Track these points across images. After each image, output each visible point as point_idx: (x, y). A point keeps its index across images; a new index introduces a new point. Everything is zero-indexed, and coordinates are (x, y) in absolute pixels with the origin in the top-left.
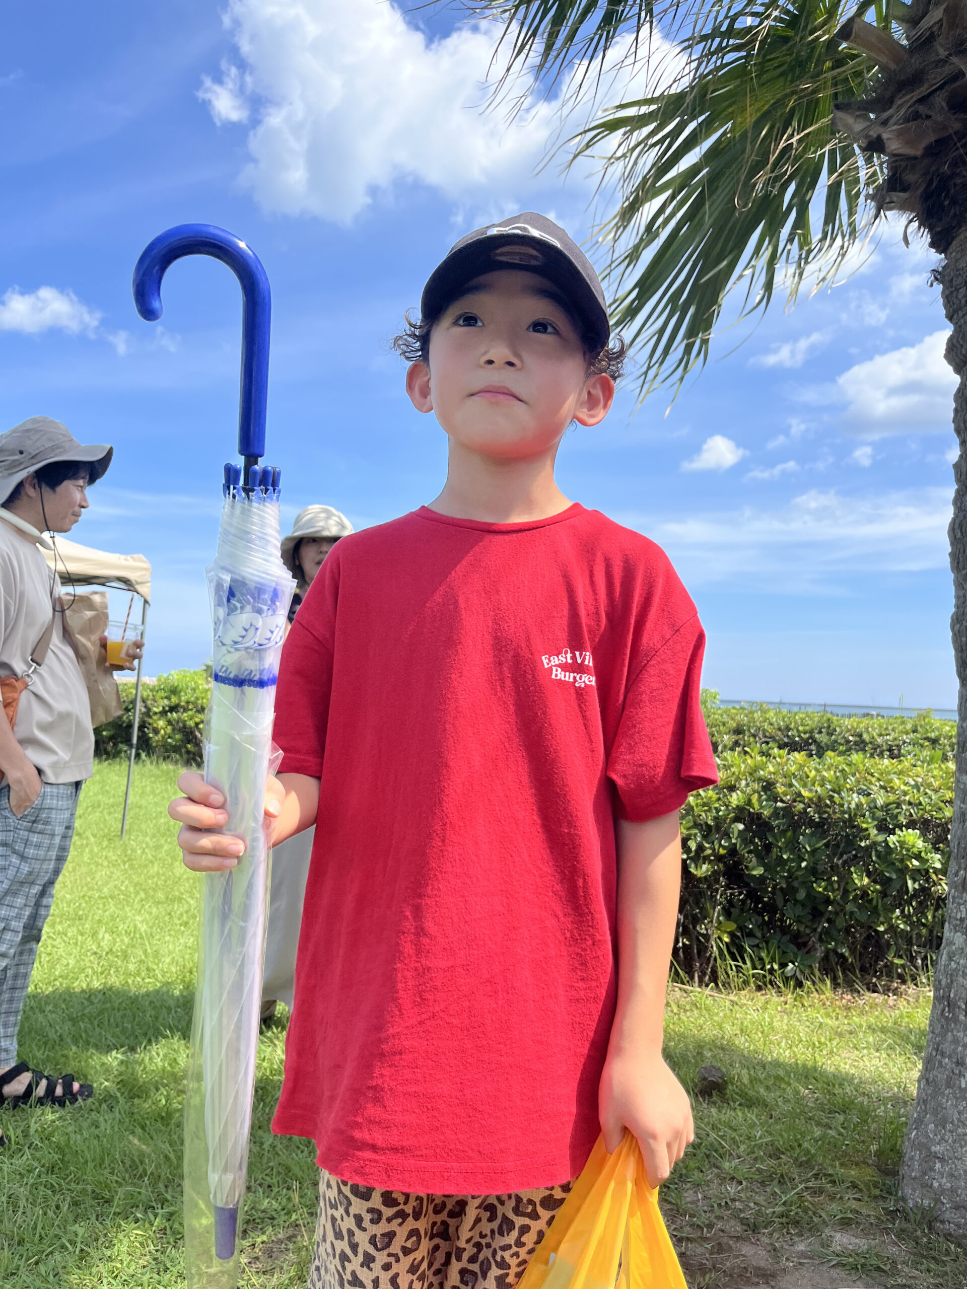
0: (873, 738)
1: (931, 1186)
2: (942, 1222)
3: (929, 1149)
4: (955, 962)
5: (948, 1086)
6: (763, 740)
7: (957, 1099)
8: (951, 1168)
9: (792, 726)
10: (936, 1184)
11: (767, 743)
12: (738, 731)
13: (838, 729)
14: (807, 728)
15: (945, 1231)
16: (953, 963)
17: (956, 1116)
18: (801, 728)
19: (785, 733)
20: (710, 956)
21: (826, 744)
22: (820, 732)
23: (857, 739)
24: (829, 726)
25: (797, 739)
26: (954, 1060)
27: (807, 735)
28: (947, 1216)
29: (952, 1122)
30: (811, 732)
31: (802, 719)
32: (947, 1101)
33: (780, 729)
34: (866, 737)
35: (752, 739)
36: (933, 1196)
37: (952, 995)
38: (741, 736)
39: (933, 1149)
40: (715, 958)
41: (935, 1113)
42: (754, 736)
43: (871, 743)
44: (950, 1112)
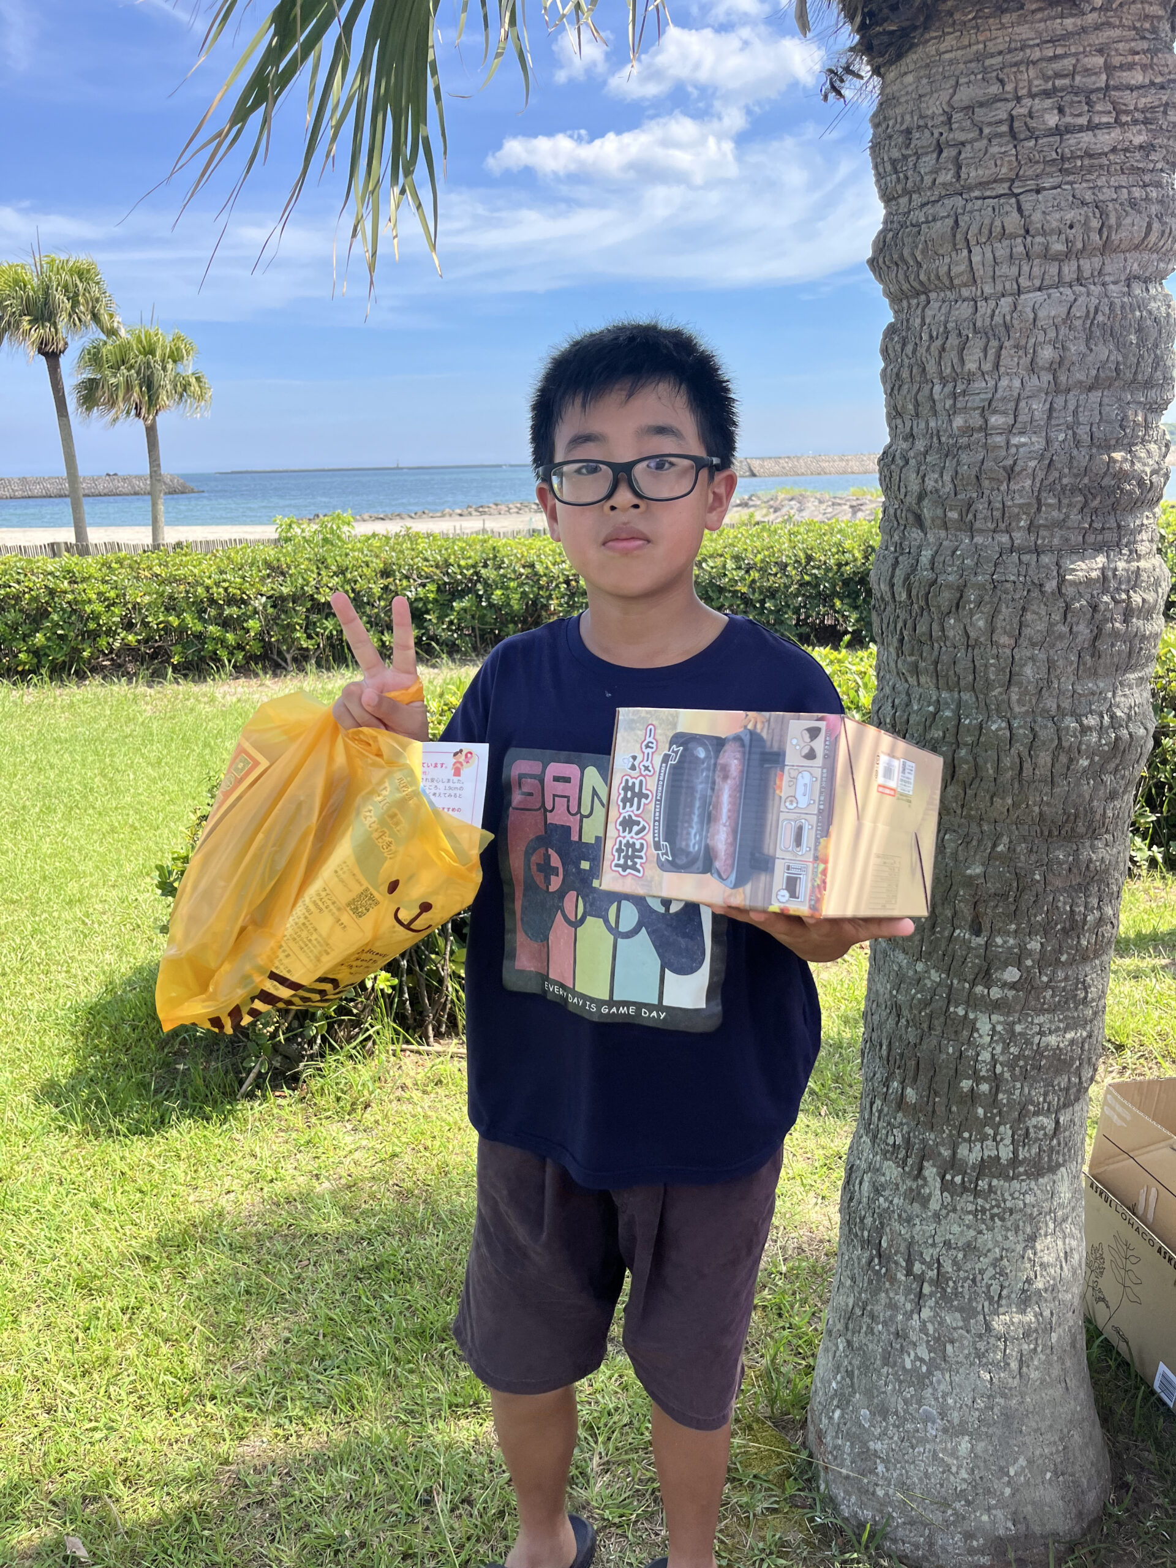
0: (547, 568)
1: (874, 1493)
2: (894, 1541)
3: (865, 1444)
4: (886, 1199)
5: (886, 1362)
6: (420, 581)
7: (901, 1382)
8: (902, 1475)
9: (451, 561)
10: (880, 1493)
11: (424, 585)
12: (386, 573)
13: (506, 560)
14: (470, 562)
15: (899, 1553)
16: (881, 1199)
17: (901, 1406)
18: (462, 563)
19: (444, 570)
21: (494, 581)
22: (485, 566)
23: (529, 570)
24: (495, 557)
25: (459, 577)
26: (892, 1330)
27: (471, 571)
28: (900, 1532)
29: (896, 1413)
30: (474, 566)
31: (463, 549)
32: (886, 1384)
33: (437, 567)
34: (539, 568)
35: (405, 583)
36: (878, 1506)
37: (884, 1244)
38: (391, 580)
39: (871, 1445)
41: (869, 1393)
42: (407, 577)
43: (545, 575)
44: (893, 1400)
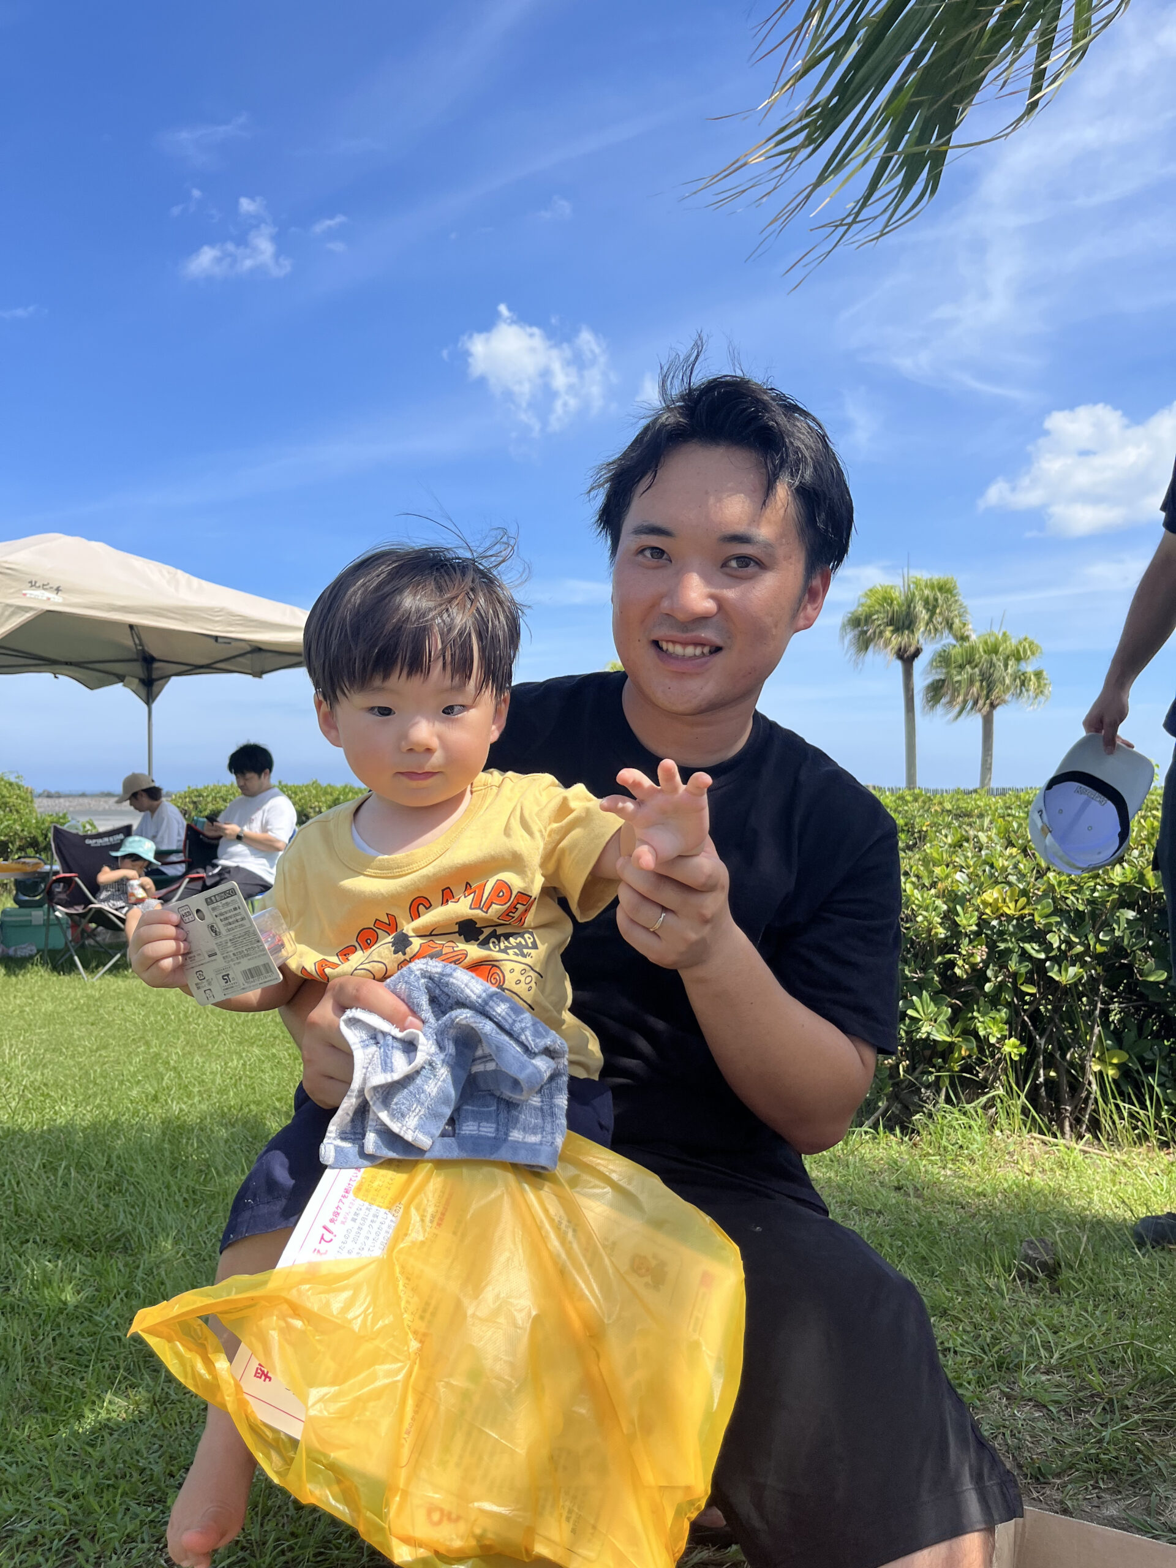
20: (1087, 1098)
40: (1096, 1100)
